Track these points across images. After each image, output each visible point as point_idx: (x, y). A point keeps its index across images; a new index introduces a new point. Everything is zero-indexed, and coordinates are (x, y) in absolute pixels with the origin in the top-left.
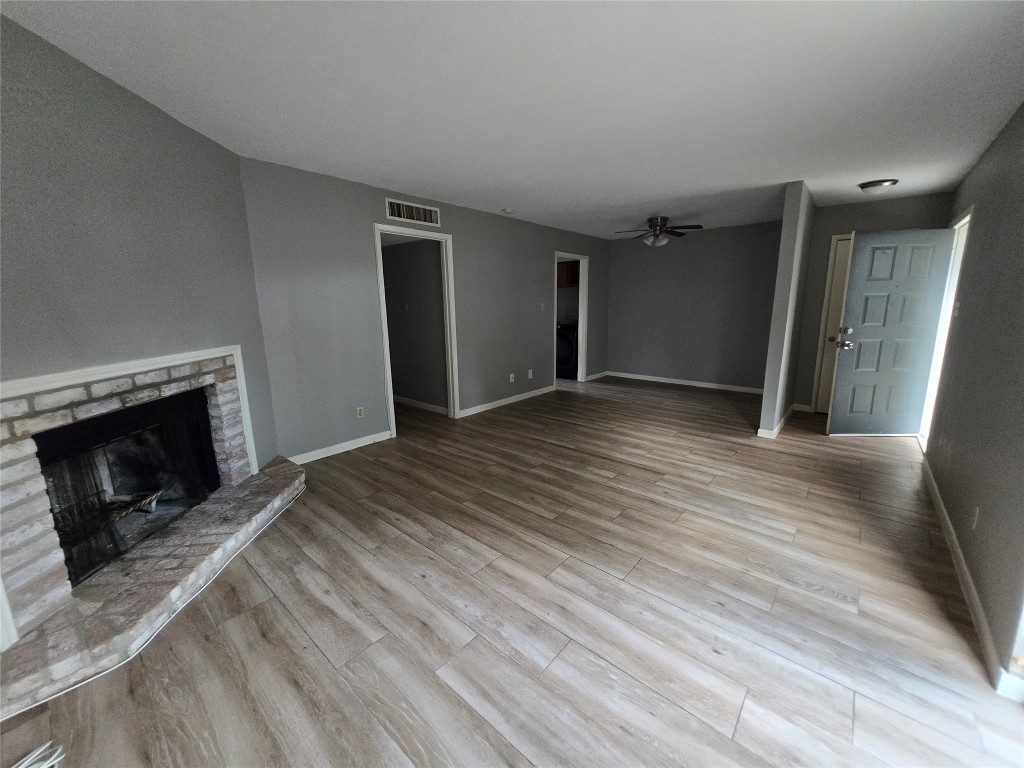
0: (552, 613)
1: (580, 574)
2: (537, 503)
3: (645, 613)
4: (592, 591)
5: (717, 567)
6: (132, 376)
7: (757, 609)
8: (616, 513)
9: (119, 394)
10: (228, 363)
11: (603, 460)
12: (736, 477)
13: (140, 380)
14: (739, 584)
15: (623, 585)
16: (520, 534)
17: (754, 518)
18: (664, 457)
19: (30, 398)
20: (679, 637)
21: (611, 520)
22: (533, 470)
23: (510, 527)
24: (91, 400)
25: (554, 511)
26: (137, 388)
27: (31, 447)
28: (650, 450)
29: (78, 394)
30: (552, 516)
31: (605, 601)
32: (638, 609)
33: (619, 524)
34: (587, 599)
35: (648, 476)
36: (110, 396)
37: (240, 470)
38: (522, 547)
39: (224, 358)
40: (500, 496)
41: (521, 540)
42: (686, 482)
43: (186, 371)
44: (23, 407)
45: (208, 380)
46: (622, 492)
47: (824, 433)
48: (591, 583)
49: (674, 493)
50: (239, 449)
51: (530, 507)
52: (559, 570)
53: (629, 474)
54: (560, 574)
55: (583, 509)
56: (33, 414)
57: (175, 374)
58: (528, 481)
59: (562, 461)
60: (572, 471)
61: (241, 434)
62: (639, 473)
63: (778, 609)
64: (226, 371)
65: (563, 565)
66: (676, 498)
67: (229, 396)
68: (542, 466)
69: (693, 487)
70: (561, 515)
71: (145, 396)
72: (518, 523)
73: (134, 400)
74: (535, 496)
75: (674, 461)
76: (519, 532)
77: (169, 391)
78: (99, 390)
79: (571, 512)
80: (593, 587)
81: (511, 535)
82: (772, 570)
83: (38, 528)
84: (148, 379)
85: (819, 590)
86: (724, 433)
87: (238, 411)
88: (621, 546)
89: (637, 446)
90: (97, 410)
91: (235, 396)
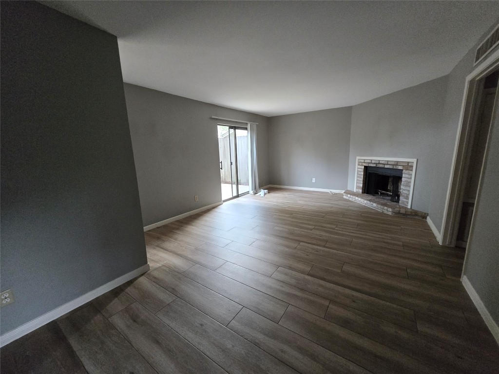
6: (379, 161)
9: (376, 164)
10: (410, 164)
13: (380, 162)
19: (364, 160)
26: (379, 163)
27: (363, 167)
29: (369, 161)
36: (375, 163)
37: (403, 202)
39: (408, 163)
45: (400, 168)
50: (406, 195)
56: (364, 162)
57: (389, 163)
61: (408, 191)
64: (409, 167)
67: (407, 176)
71: (381, 166)
77: (386, 166)
78: (373, 162)
83: (361, 179)
84: (382, 162)
87: (410, 182)
90: (373, 166)
91: (409, 177)
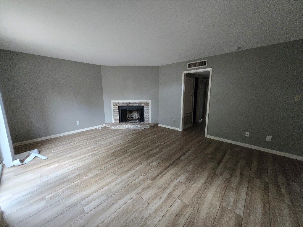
5: (88, 174)
7: (70, 175)
8: (124, 161)
13: (130, 103)
14: (79, 176)
19: (118, 102)
20: (77, 162)
21: (121, 160)
24: (124, 104)
27: (118, 107)
33: (118, 161)
37: (147, 121)
39: (147, 102)
43: (138, 103)
44: (117, 103)
45: (143, 105)
49: (133, 179)
56: (118, 104)
57: (136, 103)
61: (149, 115)
63: (66, 179)
64: (147, 104)
67: (147, 108)
71: (131, 105)
73: (129, 105)
82: (76, 186)
83: (117, 115)
84: (132, 103)
85: (60, 193)
87: (149, 111)
90: (125, 105)
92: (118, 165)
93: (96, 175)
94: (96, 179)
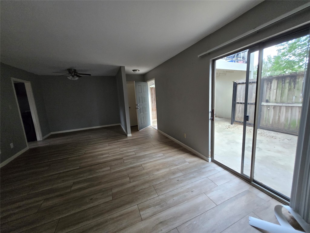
0: (162, 228)
1: (148, 207)
2: (96, 199)
3: (174, 198)
4: (158, 208)
5: (166, 173)
8: (128, 179)
11: (98, 165)
12: (137, 149)
14: (173, 173)
15: (161, 197)
16: (109, 217)
17: (154, 156)
18: (115, 153)
20: (185, 196)
21: (130, 182)
22: (73, 188)
23: (100, 219)
25: (108, 196)
28: (108, 153)
30: (111, 198)
31: (164, 207)
32: (172, 200)
33: (134, 181)
34: (161, 211)
35: (119, 161)
38: (118, 221)
40: (72, 212)
41: (113, 219)
42: (130, 157)
46: (119, 171)
47: (138, 131)
48: (155, 205)
49: (133, 162)
51: (96, 203)
52: (141, 213)
53: (113, 164)
54: (145, 214)
55: (116, 186)
58: (78, 194)
59: (82, 176)
60: (91, 176)
62: (116, 162)
65: (140, 210)
66: (134, 163)
68: (74, 184)
69: (134, 157)
70: (113, 195)
72: (101, 214)
74: (91, 197)
75: (120, 153)
76: (107, 217)
79: (115, 191)
80: (157, 207)
81: (106, 222)
82: (172, 165)
86: (120, 139)
88: (144, 187)
89: (102, 154)
92: (137, 176)
93: (158, 170)
94: (158, 167)
